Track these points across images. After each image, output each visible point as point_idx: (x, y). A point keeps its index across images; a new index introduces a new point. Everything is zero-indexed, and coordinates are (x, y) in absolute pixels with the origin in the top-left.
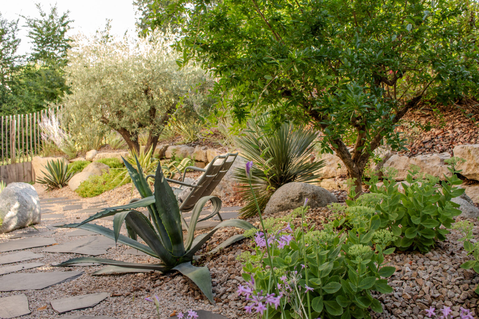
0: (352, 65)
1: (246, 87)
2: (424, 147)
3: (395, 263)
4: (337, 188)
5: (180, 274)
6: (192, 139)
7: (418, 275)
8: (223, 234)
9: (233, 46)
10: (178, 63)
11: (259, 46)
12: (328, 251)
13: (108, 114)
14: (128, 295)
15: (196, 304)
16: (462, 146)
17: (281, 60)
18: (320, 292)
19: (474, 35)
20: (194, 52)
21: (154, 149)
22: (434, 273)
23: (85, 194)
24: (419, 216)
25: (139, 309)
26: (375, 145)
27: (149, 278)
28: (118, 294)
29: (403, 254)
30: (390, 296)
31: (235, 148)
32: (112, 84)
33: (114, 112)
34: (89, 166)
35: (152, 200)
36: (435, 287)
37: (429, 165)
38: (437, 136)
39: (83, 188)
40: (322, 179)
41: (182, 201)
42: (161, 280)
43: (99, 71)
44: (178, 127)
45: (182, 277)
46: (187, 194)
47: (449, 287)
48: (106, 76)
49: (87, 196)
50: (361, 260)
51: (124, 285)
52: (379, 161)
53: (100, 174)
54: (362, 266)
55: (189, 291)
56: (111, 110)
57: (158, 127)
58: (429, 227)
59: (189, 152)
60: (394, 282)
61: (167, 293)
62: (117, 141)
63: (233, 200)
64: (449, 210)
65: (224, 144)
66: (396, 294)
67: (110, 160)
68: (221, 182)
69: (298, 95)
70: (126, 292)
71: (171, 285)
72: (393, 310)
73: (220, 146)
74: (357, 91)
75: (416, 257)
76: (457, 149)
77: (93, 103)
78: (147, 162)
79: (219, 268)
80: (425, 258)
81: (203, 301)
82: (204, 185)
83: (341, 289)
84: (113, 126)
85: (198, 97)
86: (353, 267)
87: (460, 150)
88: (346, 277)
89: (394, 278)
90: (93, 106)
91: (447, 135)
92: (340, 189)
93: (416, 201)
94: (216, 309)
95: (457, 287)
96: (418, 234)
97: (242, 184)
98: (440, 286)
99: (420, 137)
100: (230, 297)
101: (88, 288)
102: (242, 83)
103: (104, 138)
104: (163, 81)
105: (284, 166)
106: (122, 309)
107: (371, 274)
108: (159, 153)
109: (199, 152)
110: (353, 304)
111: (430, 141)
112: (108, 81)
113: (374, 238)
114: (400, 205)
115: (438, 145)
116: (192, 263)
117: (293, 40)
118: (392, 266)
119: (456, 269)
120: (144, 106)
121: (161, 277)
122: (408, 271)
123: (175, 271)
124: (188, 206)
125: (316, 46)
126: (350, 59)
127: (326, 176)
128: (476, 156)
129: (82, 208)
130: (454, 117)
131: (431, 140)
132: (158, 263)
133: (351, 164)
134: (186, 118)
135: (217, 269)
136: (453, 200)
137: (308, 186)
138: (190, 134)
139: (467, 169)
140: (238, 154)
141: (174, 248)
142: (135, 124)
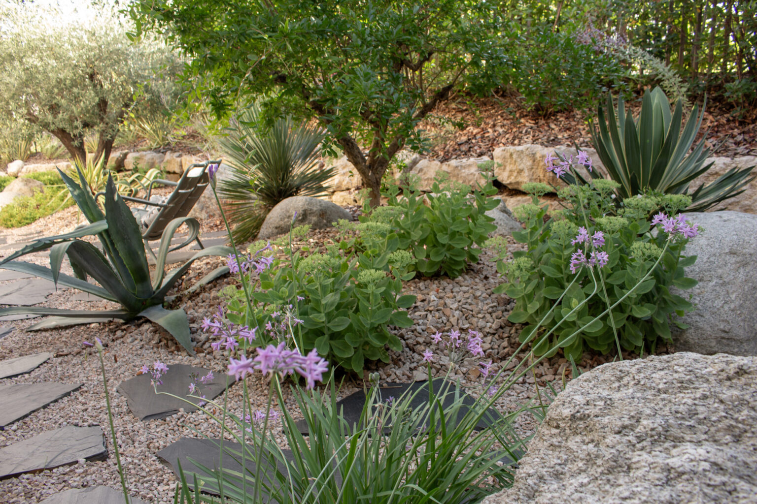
0: (363, 43)
1: (227, 70)
2: (460, 150)
3: (419, 292)
4: (353, 203)
5: (148, 321)
6: (161, 143)
7: (445, 304)
8: (204, 266)
9: (207, 14)
10: (129, 35)
11: (242, 15)
12: (332, 279)
13: (37, 109)
14: (78, 353)
15: (170, 357)
16: (503, 148)
17: (271, 34)
18: (325, 331)
19: (520, 11)
20: (154, 22)
21: (107, 157)
22: (463, 301)
23: (9, 223)
24: (447, 234)
25: (95, 369)
26: (396, 148)
27: (107, 329)
28: (64, 353)
29: (429, 281)
30: (413, 331)
31: (219, 154)
32: (39, 65)
33: (45, 105)
34: (12, 184)
35: (103, 225)
36: (464, 317)
37: (465, 172)
38: (475, 136)
39: (6, 215)
40: (333, 192)
41: (147, 226)
42: (123, 330)
43: (18, 45)
44: (140, 126)
45: (150, 325)
46: (154, 217)
47: (480, 316)
48: (29, 53)
49: (13, 226)
50: (374, 288)
51: (73, 341)
52: (404, 167)
53: (31, 194)
54: (375, 296)
55: (160, 341)
56: (41, 103)
57: (112, 127)
58: (459, 247)
59: (157, 161)
60: (417, 314)
61: (131, 347)
62: (53, 147)
63: (218, 222)
64: (482, 225)
65: (205, 148)
66: (419, 328)
67: (44, 174)
68: (202, 199)
69: (295, 82)
70: (76, 350)
71: (136, 336)
72: (415, 348)
73: (199, 151)
74: (367, 77)
75: (444, 283)
76: (498, 151)
77: (12, 92)
78: (98, 175)
79: (200, 310)
80: (455, 284)
81: (180, 353)
82: (176, 204)
83: (351, 325)
84: (46, 126)
85: (166, 86)
86: (365, 297)
87: (501, 153)
88: (357, 310)
89: (416, 310)
90: (12, 98)
91: (486, 135)
92: (356, 204)
93: (442, 214)
94: (197, 361)
95: (489, 315)
96: (445, 256)
97: (229, 201)
98: (470, 316)
99: (455, 137)
100: (214, 344)
101: (22, 349)
102: (221, 64)
103: (33, 143)
104: (116, 62)
105: (283, 176)
106: (71, 372)
107: (387, 305)
108: (116, 162)
109: (172, 161)
110: (367, 343)
111: (466, 142)
112: (33, 61)
113: (391, 262)
114: (425, 221)
115: (476, 148)
116: (163, 306)
117: (287, 8)
118: (415, 295)
119: (490, 296)
120: (90, 98)
121: (123, 327)
122: (434, 301)
123: (141, 318)
124: (156, 232)
125: (317, 16)
126: (361, 35)
127: (339, 189)
128: (519, 160)
129: (6, 242)
130: (496, 112)
131: (468, 141)
132: (118, 308)
133: (366, 170)
134: (152, 114)
135: (197, 312)
136: (487, 213)
137: (313, 201)
138: (158, 137)
139: (509, 177)
140: (221, 161)
141: (139, 287)
142: (78, 123)
